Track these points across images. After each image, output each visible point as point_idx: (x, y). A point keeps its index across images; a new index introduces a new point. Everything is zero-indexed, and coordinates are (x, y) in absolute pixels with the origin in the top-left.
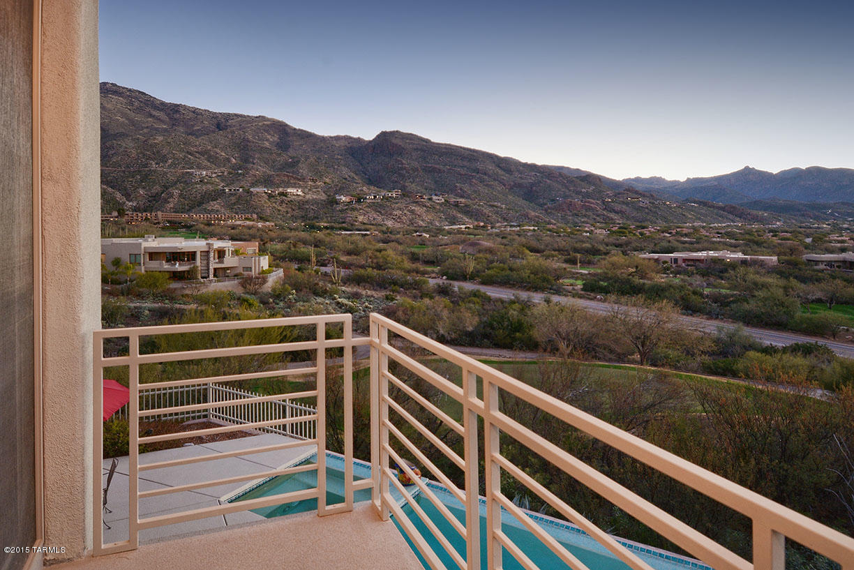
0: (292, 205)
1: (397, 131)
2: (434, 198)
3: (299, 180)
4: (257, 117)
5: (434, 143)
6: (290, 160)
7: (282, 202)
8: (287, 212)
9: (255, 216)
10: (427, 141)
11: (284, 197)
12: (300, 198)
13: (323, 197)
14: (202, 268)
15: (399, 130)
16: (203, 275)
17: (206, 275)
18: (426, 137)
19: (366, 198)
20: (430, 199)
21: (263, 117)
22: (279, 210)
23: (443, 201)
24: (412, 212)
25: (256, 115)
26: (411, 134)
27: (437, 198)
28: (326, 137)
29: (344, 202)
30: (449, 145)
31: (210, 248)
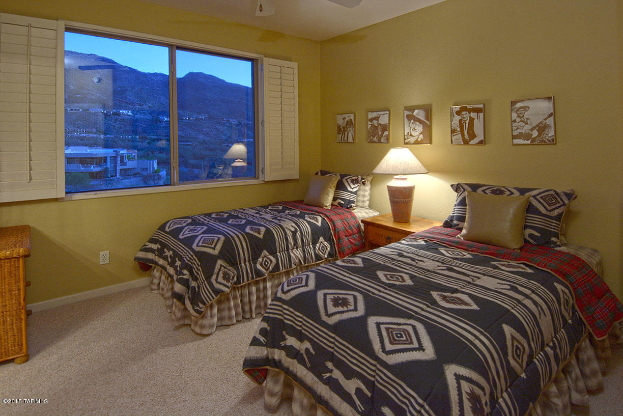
0: (124, 122)
1: (201, 73)
2: (231, 120)
3: (129, 104)
4: (89, 55)
5: (227, 83)
6: (119, 89)
7: (116, 120)
8: (121, 128)
9: (94, 130)
10: (223, 81)
11: (117, 117)
12: (131, 117)
13: (149, 117)
14: (111, 169)
15: (202, 72)
16: (112, 174)
17: (114, 174)
18: (222, 79)
19: (183, 119)
20: (229, 121)
21: (94, 55)
22: (114, 126)
23: (237, 122)
24: (217, 130)
25: (88, 53)
26: (211, 75)
27: (233, 120)
28: (146, 73)
29: (166, 121)
30: (238, 85)
31: (117, 154)
